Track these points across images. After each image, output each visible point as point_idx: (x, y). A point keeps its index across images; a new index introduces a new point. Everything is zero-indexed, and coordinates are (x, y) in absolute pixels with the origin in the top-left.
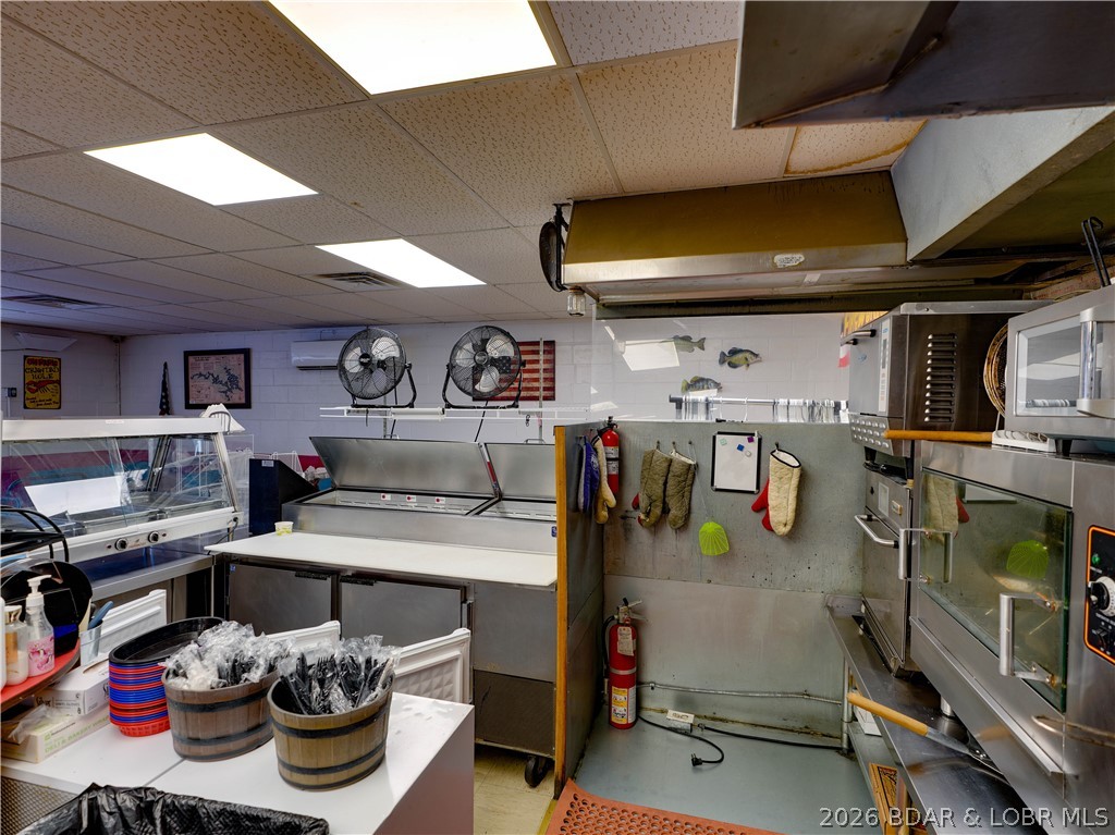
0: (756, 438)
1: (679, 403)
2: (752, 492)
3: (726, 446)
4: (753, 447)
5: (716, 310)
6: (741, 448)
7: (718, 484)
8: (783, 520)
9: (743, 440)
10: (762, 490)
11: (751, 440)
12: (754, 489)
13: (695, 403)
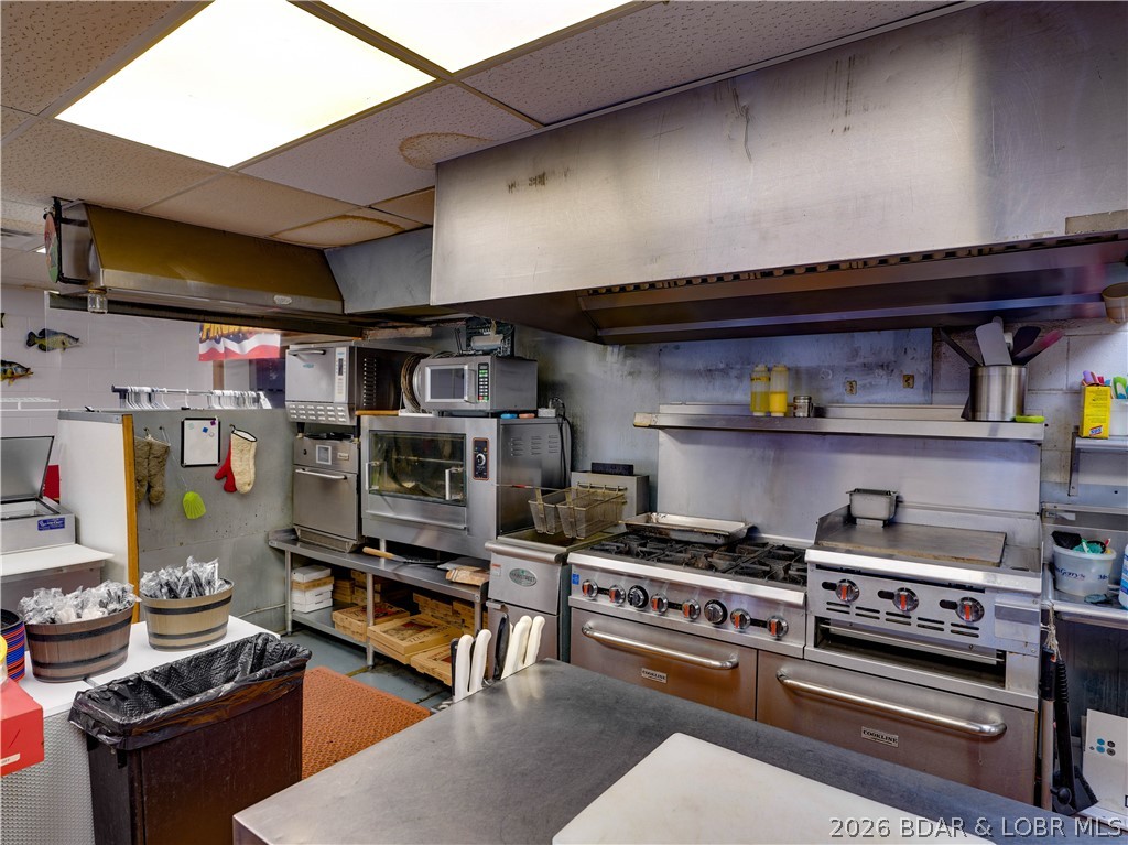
0: (217, 422)
1: (123, 393)
2: (215, 465)
3: (193, 430)
4: (215, 429)
5: (176, 315)
6: (205, 430)
7: (187, 461)
8: (247, 481)
9: (207, 424)
10: (223, 462)
11: (213, 424)
12: (216, 462)
13: (137, 394)
